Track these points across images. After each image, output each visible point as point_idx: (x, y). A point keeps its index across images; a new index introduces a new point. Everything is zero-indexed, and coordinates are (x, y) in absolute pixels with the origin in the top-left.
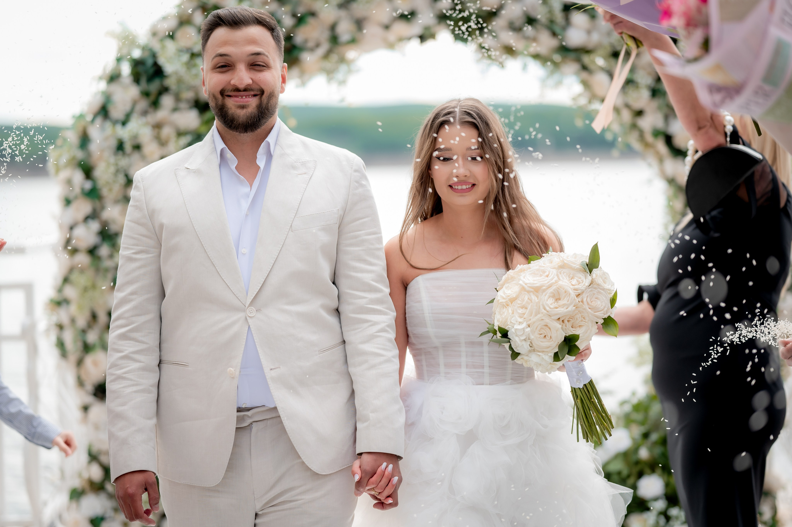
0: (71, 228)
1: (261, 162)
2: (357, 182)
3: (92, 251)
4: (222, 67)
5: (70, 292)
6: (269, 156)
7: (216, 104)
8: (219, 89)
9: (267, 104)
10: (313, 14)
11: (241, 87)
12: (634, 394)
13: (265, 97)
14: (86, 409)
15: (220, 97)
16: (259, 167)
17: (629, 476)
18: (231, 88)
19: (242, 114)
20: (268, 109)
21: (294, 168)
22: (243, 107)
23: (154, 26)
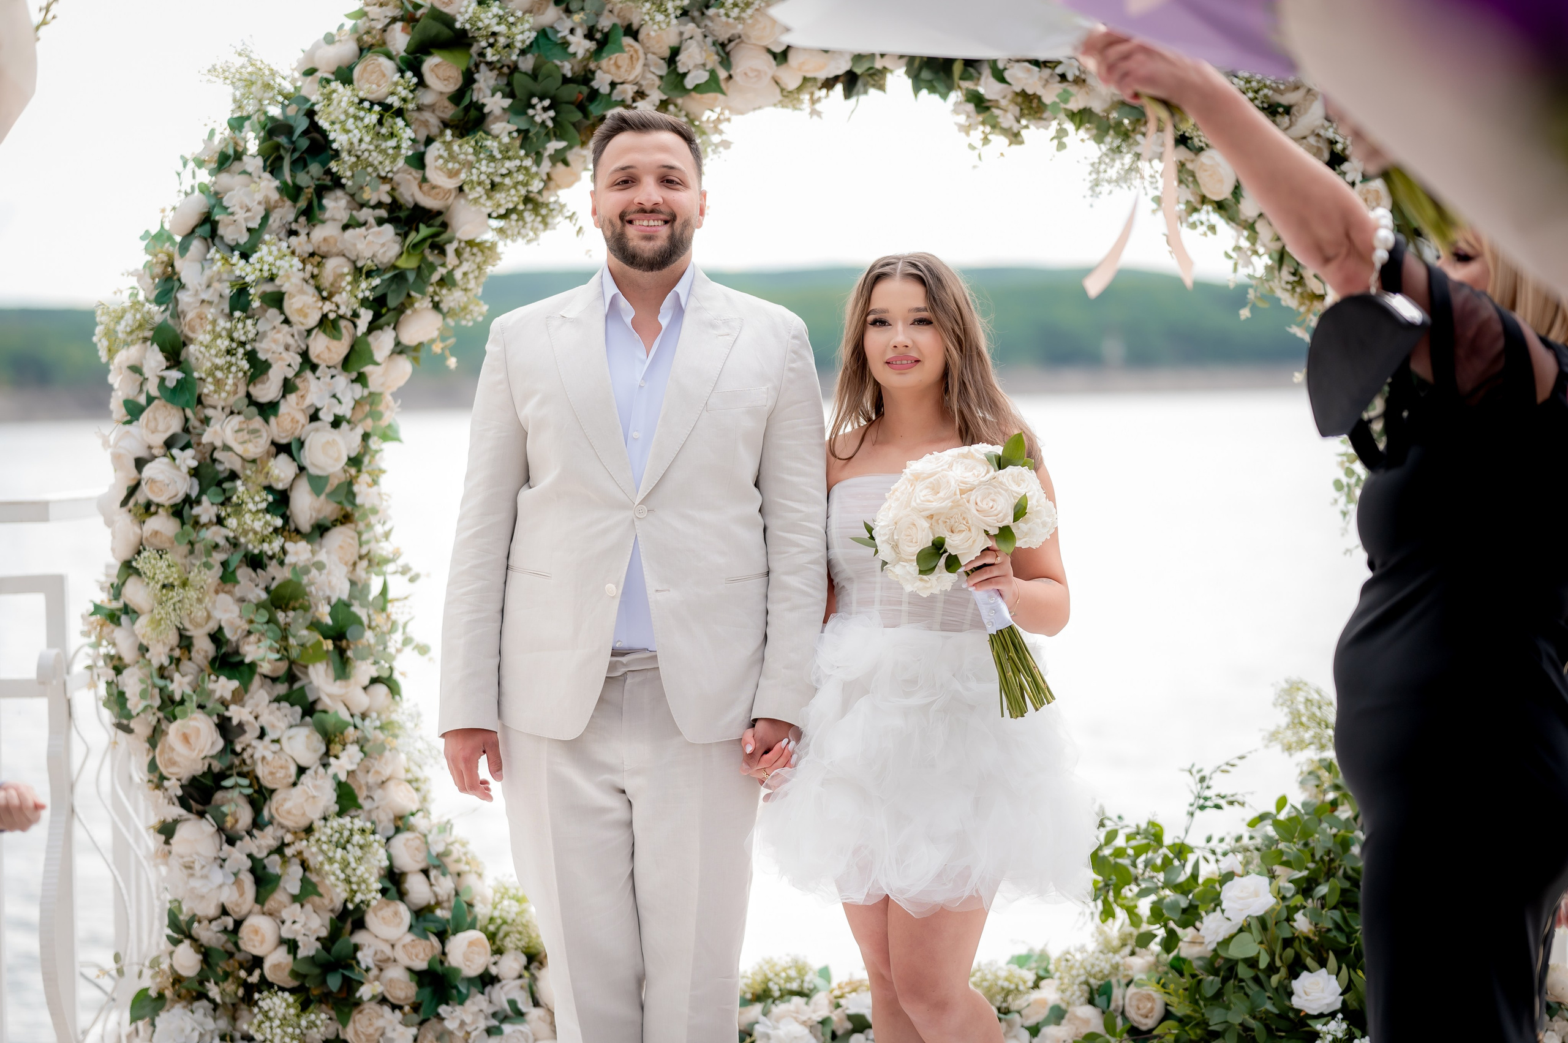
0: (140, 463)
1: (664, 320)
2: (795, 352)
3: (180, 510)
4: (625, 182)
5: (136, 593)
6: (679, 311)
7: (613, 233)
8: (618, 211)
9: (682, 234)
10: (632, 32)
11: (648, 206)
12: (1282, 802)
13: (678, 223)
14: (167, 830)
15: (618, 223)
16: (660, 327)
17: (1272, 969)
18: (634, 208)
19: (647, 248)
20: (682, 242)
21: (713, 326)
22: (649, 238)
23: (310, 55)
